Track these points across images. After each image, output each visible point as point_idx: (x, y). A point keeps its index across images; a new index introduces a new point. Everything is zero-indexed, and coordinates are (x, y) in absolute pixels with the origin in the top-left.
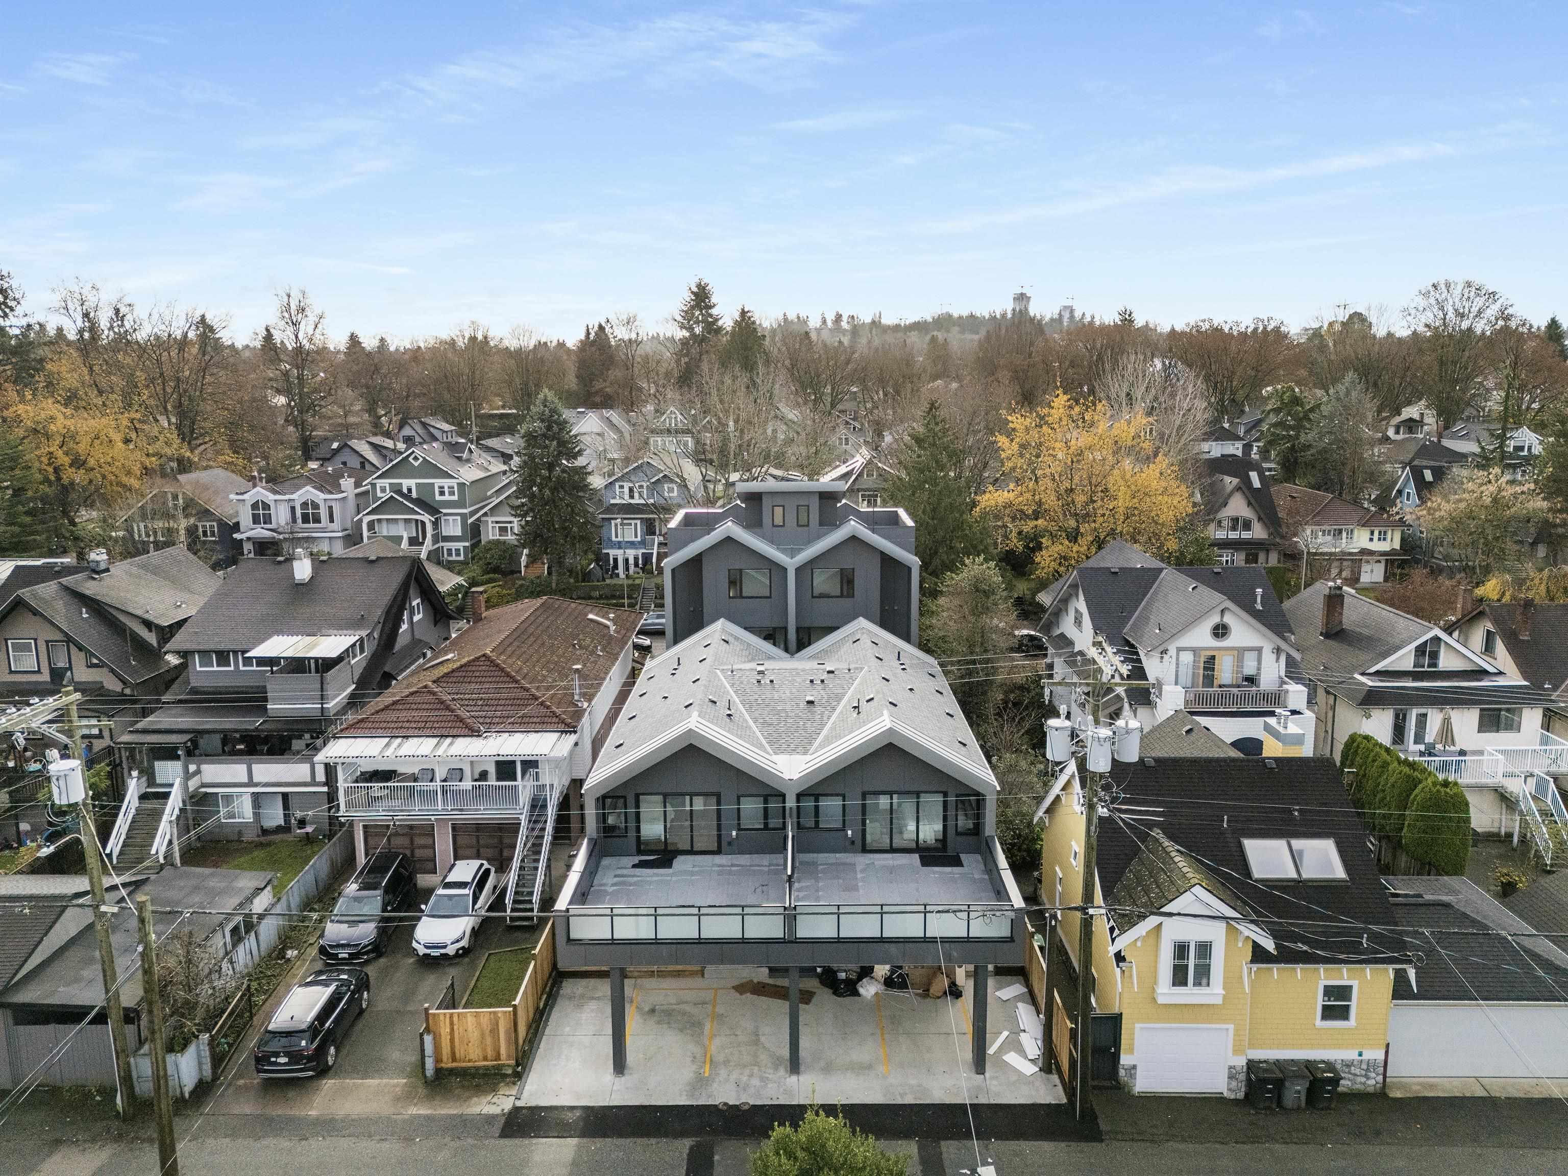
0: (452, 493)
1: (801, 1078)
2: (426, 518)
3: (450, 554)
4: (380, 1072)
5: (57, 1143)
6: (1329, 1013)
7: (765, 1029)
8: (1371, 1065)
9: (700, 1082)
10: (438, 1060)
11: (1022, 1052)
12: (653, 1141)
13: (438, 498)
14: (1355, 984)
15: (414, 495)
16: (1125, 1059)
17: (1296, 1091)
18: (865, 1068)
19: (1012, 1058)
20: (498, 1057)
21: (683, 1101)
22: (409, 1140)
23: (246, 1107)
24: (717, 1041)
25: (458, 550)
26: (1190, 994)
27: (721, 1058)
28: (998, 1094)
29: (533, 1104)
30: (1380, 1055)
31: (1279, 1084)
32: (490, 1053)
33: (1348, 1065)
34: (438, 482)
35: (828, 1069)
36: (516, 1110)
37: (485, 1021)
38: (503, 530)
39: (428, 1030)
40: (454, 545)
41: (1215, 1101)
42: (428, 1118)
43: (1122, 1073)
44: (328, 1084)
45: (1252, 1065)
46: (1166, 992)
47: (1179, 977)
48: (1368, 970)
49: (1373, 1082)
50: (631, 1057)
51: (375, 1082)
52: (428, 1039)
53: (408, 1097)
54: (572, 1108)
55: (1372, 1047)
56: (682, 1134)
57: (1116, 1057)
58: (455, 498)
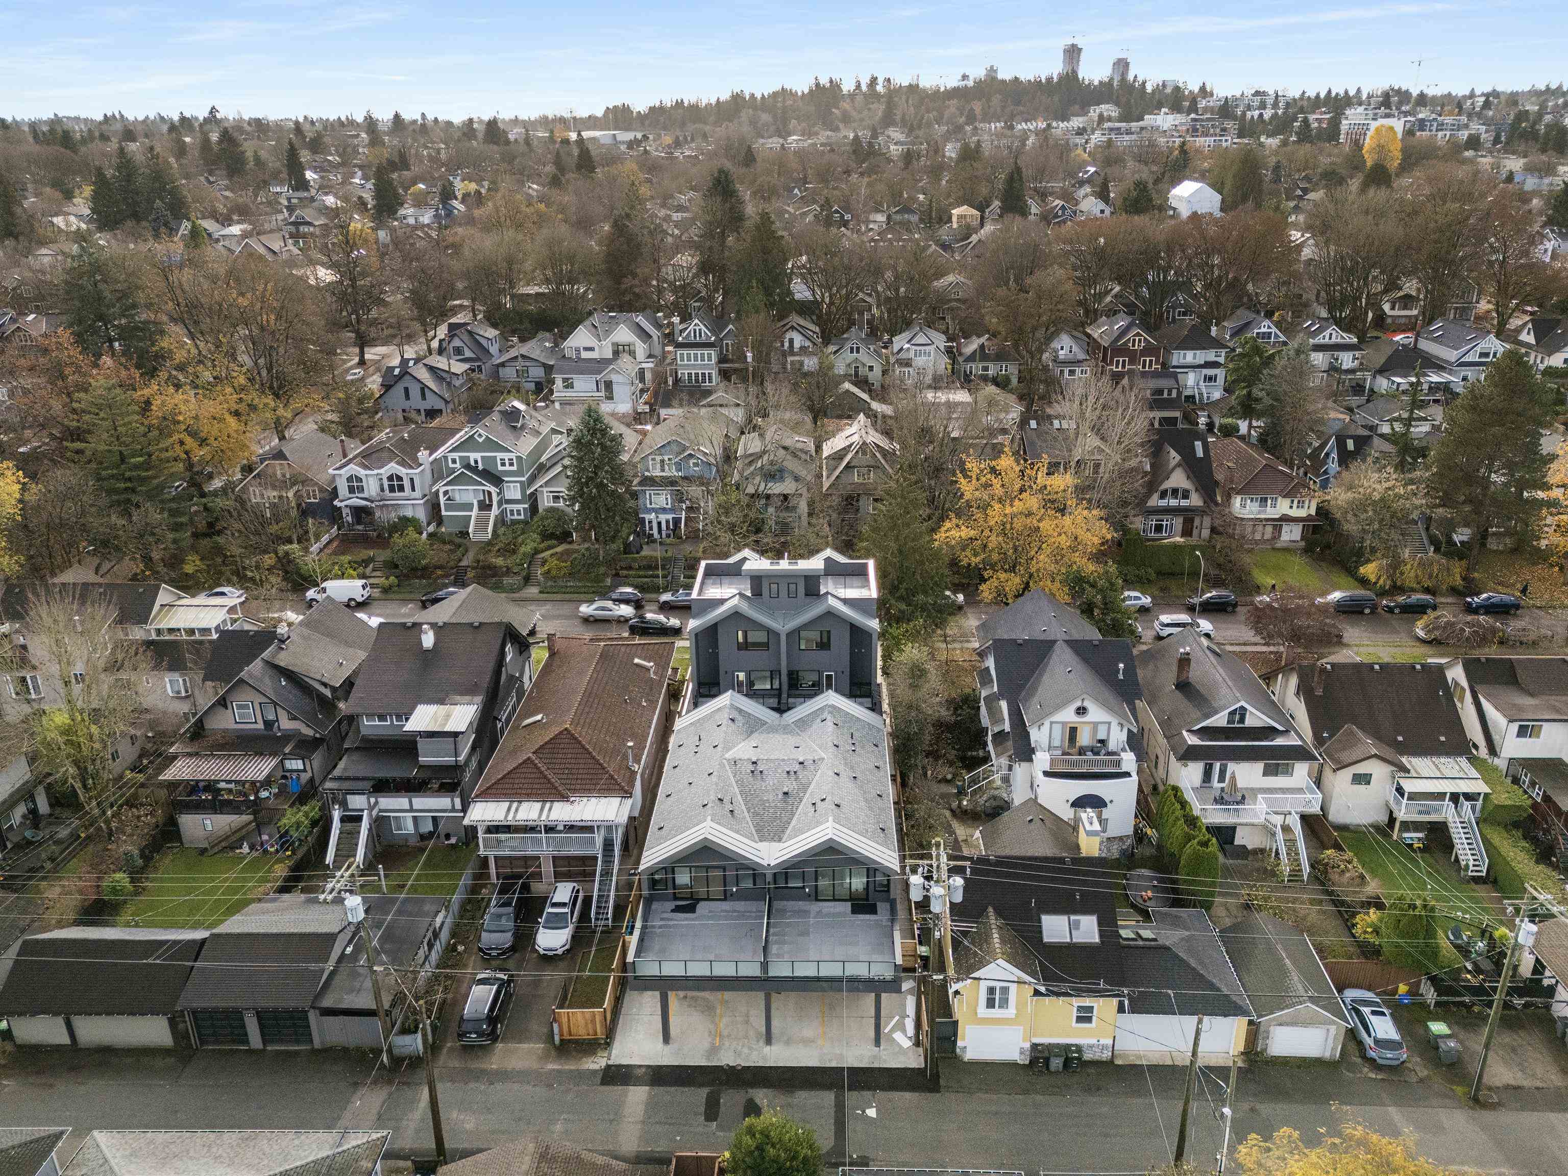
0: (511, 464)
1: (773, 1048)
2: (493, 490)
3: (512, 514)
4: (528, 1039)
5: (356, 1085)
6: (1080, 1019)
7: (753, 1012)
8: (1104, 1047)
9: (713, 1050)
10: (561, 1035)
11: (904, 1031)
12: (686, 1089)
13: (500, 468)
14: (1095, 1005)
15: (480, 467)
16: (960, 1043)
17: (1056, 1063)
18: (807, 1042)
19: (898, 1036)
20: (596, 1034)
21: (704, 1063)
22: (550, 1086)
23: (455, 1063)
24: (725, 1020)
25: (518, 511)
26: (996, 1013)
27: (725, 1033)
28: (885, 1061)
29: (617, 1063)
30: (1110, 1042)
31: (1047, 1061)
32: (591, 1032)
33: (1091, 1046)
34: (500, 455)
35: (788, 1042)
36: (608, 1067)
37: (588, 1016)
38: (556, 498)
39: (555, 1020)
40: (515, 507)
41: (1012, 1066)
42: (559, 1071)
43: (958, 1050)
44: (500, 1046)
45: (1034, 1046)
46: (982, 1011)
47: (990, 1004)
48: (1101, 1000)
49: (1106, 1055)
50: (673, 1031)
51: (526, 1046)
52: (555, 1026)
53: (545, 1057)
54: (640, 1066)
55: (1104, 1037)
56: (701, 1085)
57: (955, 1042)
58: (515, 468)
